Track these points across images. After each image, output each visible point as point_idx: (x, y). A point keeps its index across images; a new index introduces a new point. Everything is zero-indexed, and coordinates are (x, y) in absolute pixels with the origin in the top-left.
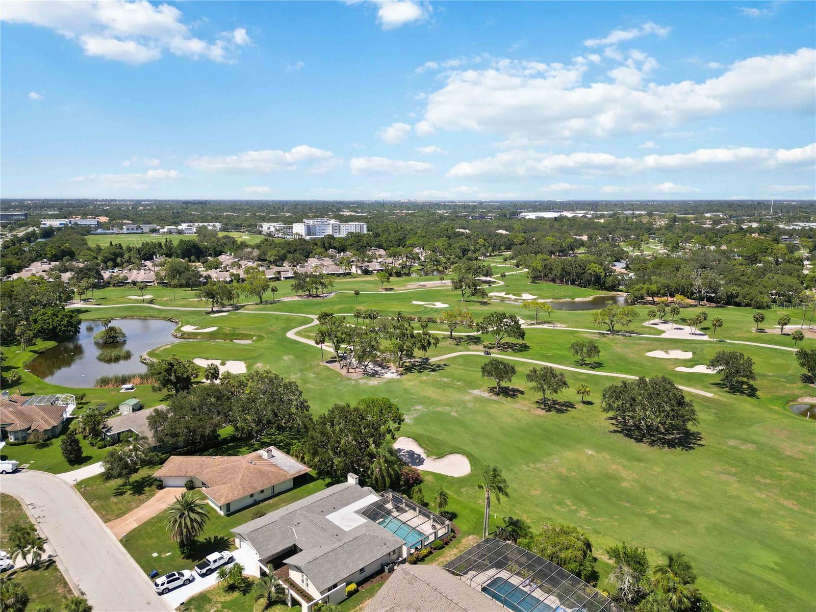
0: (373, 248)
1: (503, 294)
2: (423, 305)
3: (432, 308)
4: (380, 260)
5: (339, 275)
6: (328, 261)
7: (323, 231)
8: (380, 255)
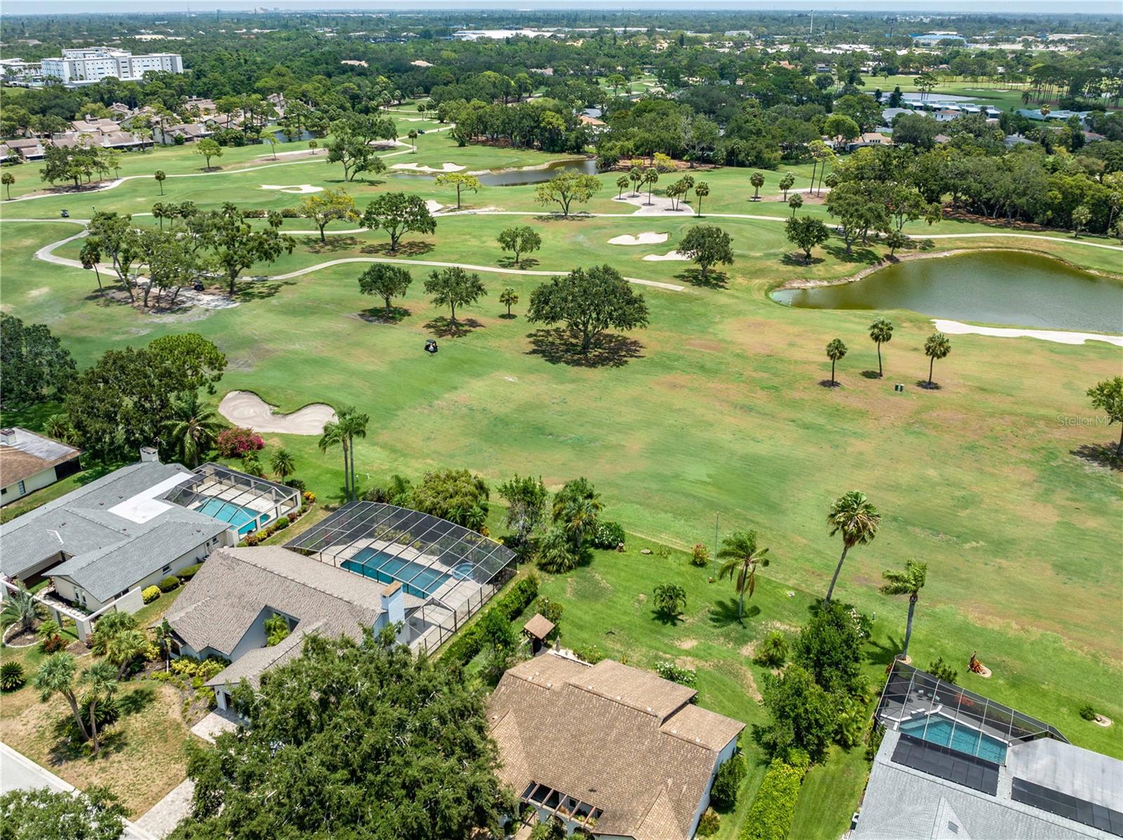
0: (195, 97)
1: (413, 166)
2: (278, 191)
3: (294, 196)
4: (206, 118)
5: (130, 148)
6: (110, 126)
7: (101, 71)
8: (206, 109)
